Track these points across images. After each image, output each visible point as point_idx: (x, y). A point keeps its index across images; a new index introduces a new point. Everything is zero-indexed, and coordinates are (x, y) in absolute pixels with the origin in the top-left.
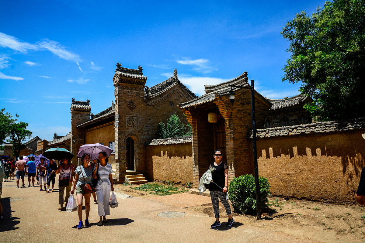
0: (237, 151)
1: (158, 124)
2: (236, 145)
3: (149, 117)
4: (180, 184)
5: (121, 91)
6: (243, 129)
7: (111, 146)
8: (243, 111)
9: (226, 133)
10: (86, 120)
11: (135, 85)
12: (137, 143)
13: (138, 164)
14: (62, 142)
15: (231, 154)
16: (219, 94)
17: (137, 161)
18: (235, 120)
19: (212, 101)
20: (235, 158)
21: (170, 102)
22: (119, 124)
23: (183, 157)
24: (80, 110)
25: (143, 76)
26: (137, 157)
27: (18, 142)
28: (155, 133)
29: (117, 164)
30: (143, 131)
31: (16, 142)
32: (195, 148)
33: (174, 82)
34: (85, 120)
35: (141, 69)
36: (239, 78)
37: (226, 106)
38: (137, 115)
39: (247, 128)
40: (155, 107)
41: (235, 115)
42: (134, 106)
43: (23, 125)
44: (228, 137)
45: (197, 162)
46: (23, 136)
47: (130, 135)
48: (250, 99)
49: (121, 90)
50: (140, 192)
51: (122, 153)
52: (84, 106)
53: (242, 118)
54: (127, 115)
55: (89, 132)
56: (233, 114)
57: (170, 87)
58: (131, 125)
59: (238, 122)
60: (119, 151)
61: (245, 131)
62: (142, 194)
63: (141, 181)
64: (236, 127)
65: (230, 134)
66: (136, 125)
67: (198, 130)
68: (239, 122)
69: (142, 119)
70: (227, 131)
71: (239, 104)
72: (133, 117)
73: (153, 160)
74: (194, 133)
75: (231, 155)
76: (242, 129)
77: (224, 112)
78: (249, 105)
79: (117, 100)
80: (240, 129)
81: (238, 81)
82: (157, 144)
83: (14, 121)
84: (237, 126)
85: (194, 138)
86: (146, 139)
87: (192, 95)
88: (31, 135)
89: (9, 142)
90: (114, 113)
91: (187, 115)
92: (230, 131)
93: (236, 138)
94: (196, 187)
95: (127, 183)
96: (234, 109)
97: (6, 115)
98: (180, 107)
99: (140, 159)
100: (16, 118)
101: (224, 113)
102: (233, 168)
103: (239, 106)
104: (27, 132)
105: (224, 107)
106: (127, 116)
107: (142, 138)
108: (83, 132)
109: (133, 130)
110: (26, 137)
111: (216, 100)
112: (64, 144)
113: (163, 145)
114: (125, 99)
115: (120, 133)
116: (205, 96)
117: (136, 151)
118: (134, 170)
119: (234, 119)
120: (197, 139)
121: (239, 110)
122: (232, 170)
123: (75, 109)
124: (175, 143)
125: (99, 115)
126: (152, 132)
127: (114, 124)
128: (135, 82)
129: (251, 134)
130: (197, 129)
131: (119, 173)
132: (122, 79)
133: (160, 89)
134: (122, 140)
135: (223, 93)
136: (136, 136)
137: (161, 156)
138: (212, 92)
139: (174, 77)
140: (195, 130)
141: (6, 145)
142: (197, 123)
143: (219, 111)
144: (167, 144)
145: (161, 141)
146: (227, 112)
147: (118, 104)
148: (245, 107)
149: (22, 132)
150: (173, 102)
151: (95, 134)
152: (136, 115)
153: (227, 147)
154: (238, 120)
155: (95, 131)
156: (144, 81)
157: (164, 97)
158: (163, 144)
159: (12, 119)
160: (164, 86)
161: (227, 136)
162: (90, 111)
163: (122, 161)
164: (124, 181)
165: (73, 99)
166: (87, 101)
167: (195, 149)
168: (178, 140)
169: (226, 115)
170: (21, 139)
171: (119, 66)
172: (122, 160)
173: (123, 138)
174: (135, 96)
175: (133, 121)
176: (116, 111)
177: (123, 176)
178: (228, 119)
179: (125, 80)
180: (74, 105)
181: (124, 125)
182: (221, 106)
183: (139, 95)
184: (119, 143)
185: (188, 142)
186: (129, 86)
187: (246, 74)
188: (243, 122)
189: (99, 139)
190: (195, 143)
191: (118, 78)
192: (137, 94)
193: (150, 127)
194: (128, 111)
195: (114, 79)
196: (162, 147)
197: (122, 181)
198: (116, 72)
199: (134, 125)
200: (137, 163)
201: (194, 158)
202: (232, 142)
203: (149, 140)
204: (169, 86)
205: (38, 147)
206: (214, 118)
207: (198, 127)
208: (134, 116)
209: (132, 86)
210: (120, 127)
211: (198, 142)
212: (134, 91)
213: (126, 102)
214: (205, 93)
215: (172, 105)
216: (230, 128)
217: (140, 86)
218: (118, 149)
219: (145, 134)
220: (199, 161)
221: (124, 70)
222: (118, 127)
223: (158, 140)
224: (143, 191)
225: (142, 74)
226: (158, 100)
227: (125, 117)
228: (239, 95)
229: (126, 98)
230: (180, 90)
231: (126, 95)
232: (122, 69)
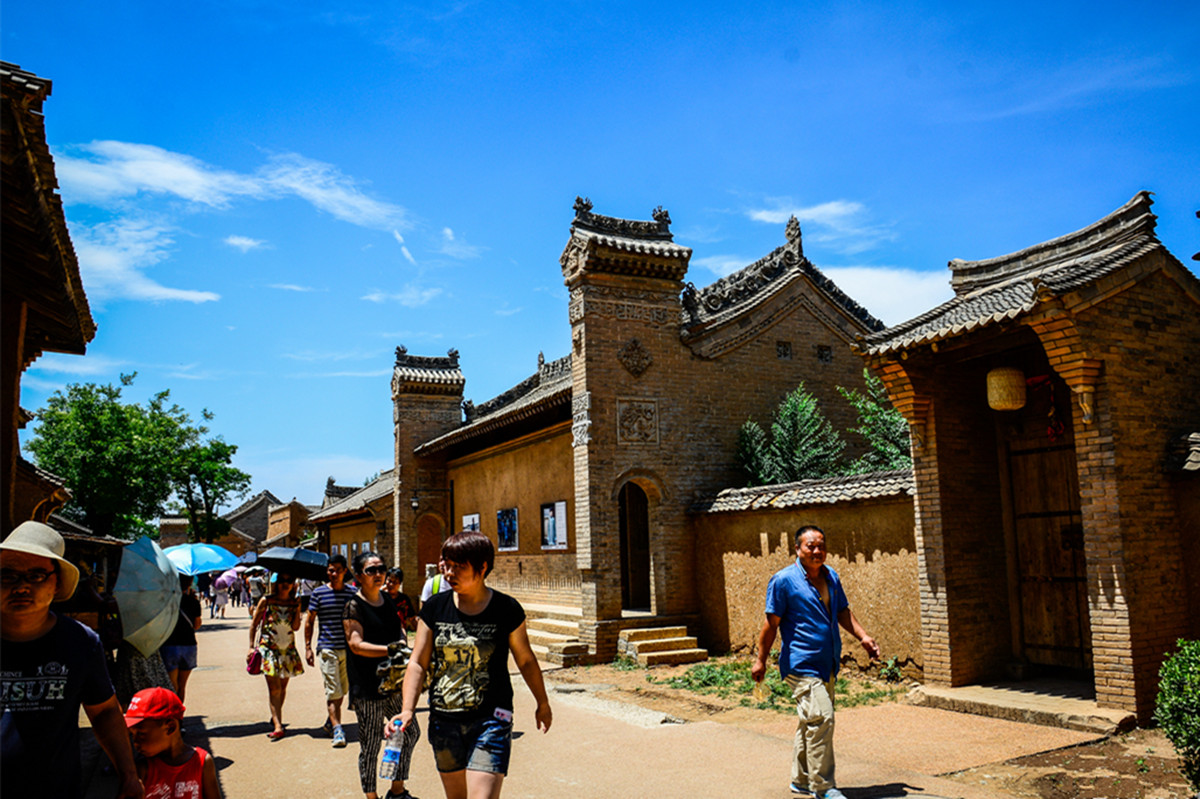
0: (1134, 525)
1: (735, 432)
2: (1126, 500)
3: (701, 402)
4: (849, 663)
5: (596, 303)
6: (1152, 433)
7: (552, 520)
8: (1147, 358)
9: (1078, 450)
10: (449, 426)
11: (645, 279)
12: (660, 505)
13: (668, 585)
14: (361, 509)
15: (1105, 538)
16: (1051, 284)
17: (662, 572)
18: (1119, 395)
19: (1022, 314)
20: (1127, 554)
21: (779, 343)
22: (592, 430)
23: (860, 557)
24: (427, 388)
25: (675, 247)
26: (663, 557)
27: (204, 511)
28: (727, 465)
29: (584, 586)
30: (681, 457)
31: (199, 512)
32: (925, 515)
33: (790, 266)
34: (443, 426)
35: (663, 219)
36: (1114, 222)
37: (1083, 337)
38: (656, 394)
39: (1165, 427)
40: (724, 365)
41: (1115, 375)
42: (647, 362)
43: (221, 452)
44: (1089, 467)
45: (941, 576)
46: (221, 490)
47: (635, 475)
48: (1169, 308)
49: (594, 300)
50: (697, 697)
51: (605, 545)
52: (440, 372)
53: (1142, 383)
54: (619, 395)
55: (460, 468)
56: (1109, 370)
57: (776, 286)
58: (635, 436)
59: (1128, 403)
60: (592, 535)
61: (1157, 439)
62: (710, 707)
63: (684, 655)
64: (1122, 424)
65: (1099, 455)
66: (655, 435)
67: (938, 441)
68: (1135, 403)
69: (675, 410)
70: (1083, 442)
71: (1130, 328)
72: (643, 405)
73: (726, 571)
74: (920, 454)
75: (1110, 545)
76: (1147, 431)
77: (1069, 363)
78: (1165, 331)
79: (580, 338)
80: (1138, 433)
81: (1110, 233)
82: (744, 507)
83: (197, 433)
84: (1128, 418)
85: (922, 478)
86: (693, 490)
87: (858, 317)
88: (245, 486)
89: (176, 513)
90: (568, 392)
91: (891, 381)
92: (1097, 441)
93: (1125, 468)
94: (939, 677)
95: (630, 662)
96: (1112, 349)
97: (173, 416)
98: (862, 349)
99: (675, 568)
100: (205, 424)
101: (1071, 366)
102: (1119, 599)
103: (1131, 333)
104: (234, 474)
105: (1073, 341)
106: (620, 401)
107: (677, 483)
108: (438, 471)
109: (646, 455)
110: (230, 493)
111: (1037, 310)
112: (368, 514)
113: (769, 510)
114: (610, 333)
115: (595, 467)
116: (957, 305)
117: (655, 534)
118: (649, 611)
119: (1113, 388)
120: (937, 482)
121: (1131, 352)
122: (1116, 606)
123: (406, 387)
124: (825, 500)
125: (493, 405)
126: (714, 462)
127: (568, 430)
128: (648, 267)
129: (1183, 452)
130: (933, 439)
131: (595, 621)
132: (599, 259)
133: (739, 295)
134: (604, 494)
135: (1068, 280)
136: (657, 478)
137: (760, 554)
138: (984, 286)
139: (790, 248)
140: (924, 444)
141: (165, 521)
142: (933, 413)
143: (1047, 359)
144: (786, 506)
145: (760, 496)
146: (1085, 360)
147: (583, 353)
148: (1151, 341)
149: (219, 475)
150: (789, 343)
151: (485, 476)
152: (655, 396)
153: (1085, 509)
154: (1128, 394)
155: (483, 463)
156: (679, 264)
157: (754, 323)
158: (771, 506)
159: (189, 429)
160: (752, 284)
161: (1081, 464)
162: (462, 390)
163: (607, 576)
164: (617, 651)
165: (398, 348)
166: (447, 357)
167: (927, 521)
168: (833, 487)
169: (1081, 372)
170: (214, 499)
171: (583, 209)
172: (606, 570)
173: (608, 484)
174: (647, 325)
175: (641, 419)
176: (577, 381)
177: (611, 633)
178: (1087, 389)
179: (607, 260)
180: (404, 369)
181: (609, 434)
182: (1059, 335)
183: (662, 317)
184: (592, 503)
185: (884, 493)
186: (625, 286)
187: (1146, 202)
188: (1149, 402)
189: (502, 492)
190: (929, 496)
191: (581, 255)
192: (656, 315)
193: (709, 443)
194: (623, 382)
195: (567, 259)
196: (765, 519)
197: (607, 653)
198: (572, 232)
199: (647, 435)
200: (664, 583)
201: (926, 559)
202: (1111, 486)
203: (704, 491)
204: (773, 281)
205: (271, 527)
206: (1014, 391)
207: (937, 430)
208: (644, 402)
209: (635, 285)
210: (596, 443)
211: (941, 491)
212: (644, 304)
213: (615, 345)
214: (953, 295)
215: (785, 355)
216: (1100, 430)
217: (664, 283)
218: (591, 530)
219: (691, 467)
220: (948, 570)
221: (599, 225)
222: (589, 444)
223: (744, 490)
224: (710, 692)
225: (669, 238)
226: (733, 336)
227: (613, 405)
228: (1126, 286)
229: (615, 331)
230: (815, 298)
231: (614, 319)
232: (594, 222)
